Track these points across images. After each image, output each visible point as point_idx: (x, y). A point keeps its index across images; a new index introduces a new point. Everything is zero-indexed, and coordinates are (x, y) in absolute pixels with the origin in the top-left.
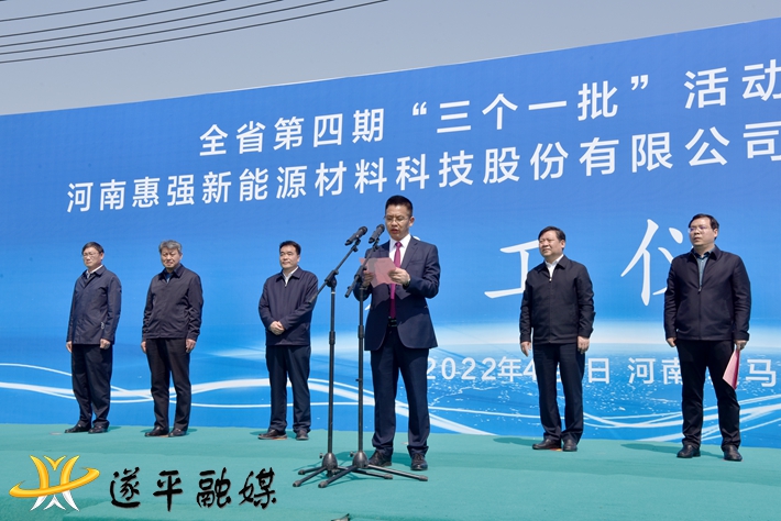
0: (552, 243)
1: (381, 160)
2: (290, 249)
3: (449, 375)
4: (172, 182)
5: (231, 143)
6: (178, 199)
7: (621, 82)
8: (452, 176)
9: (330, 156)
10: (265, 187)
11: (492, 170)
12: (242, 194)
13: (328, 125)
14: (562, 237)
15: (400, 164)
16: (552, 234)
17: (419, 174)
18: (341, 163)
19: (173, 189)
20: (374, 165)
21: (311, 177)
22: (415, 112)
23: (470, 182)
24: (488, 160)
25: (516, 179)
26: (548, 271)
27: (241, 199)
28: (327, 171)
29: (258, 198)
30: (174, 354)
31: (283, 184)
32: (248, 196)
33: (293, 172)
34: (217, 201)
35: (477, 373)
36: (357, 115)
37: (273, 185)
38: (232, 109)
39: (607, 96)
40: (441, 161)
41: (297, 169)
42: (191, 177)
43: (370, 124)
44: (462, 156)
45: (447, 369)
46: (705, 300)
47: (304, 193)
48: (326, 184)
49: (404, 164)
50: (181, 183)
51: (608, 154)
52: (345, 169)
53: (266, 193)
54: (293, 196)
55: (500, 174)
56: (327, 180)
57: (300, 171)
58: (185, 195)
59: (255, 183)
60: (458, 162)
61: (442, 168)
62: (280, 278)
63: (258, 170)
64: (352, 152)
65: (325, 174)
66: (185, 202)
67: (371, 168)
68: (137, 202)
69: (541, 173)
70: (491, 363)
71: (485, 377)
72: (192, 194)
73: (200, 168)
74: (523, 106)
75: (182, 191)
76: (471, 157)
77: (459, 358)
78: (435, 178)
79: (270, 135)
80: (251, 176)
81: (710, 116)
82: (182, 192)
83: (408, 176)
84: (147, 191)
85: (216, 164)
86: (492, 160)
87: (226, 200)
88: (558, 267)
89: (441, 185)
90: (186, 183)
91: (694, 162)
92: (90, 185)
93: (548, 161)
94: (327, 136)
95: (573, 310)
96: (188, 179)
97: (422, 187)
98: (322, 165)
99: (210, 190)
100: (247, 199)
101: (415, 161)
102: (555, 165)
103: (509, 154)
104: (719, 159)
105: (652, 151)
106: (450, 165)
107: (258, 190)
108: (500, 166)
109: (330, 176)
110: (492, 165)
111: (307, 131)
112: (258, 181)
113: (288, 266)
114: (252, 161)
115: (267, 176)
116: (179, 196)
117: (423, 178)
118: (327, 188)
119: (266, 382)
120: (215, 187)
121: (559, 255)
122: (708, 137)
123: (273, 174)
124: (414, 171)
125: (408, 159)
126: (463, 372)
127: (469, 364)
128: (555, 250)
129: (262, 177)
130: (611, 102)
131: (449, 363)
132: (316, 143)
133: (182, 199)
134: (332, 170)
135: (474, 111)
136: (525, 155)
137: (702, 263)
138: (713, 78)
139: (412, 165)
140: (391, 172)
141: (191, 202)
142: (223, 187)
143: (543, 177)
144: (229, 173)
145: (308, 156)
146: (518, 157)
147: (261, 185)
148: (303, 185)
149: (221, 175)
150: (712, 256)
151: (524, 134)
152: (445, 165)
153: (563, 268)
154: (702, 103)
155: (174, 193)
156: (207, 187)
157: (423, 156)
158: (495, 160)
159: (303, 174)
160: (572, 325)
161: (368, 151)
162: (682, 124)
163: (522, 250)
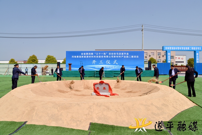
5: (83, 54)
7: (106, 53)
9: (90, 55)
13: (90, 54)
22: (95, 53)
23: (98, 57)
27: (84, 57)
37: (86, 57)
38: (83, 52)
43: (92, 54)
64: (91, 55)
73: (81, 55)
75: (80, 57)
79: (86, 54)
81: (110, 55)
84: (78, 57)
85: (82, 55)
91: (109, 57)
93: (102, 57)
105: (107, 57)
108: (100, 57)
111: (88, 54)
114: (85, 55)
118: (90, 57)
120: (82, 57)
135: (98, 54)
138: (110, 53)
140: (94, 57)
145: (88, 55)
148: (88, 57)
151: (101, 55)
161: (92, 55)
162: (109, 55)
163: (101, 61)
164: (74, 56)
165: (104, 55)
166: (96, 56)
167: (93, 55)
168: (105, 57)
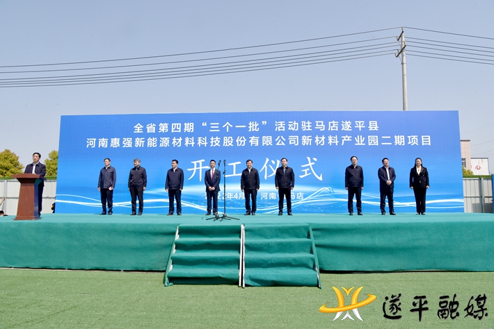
0: (251, 164)
1: (193, 137)
2: (175, 162)
4: (125, 140)
5: (145, 129)
7: (259, 122)
8: (214, 143)
9: (177, 135)
10: (156, 143)
11: (225, 143)
12: (148, 145)
13: (176, 127)
16: (250, 162)
18: (180, 137)
21: (171, 141)
22: (203, 125)
23: (219, 145)
25: (232, 145)
26: (248, 171)
28: (176, 139)
29: (153, 146)
31: (162, 143)
33: (165, 139)
34: (140, 146)
35: (221, 197)
36: (185, 124)
37: (158, 143)
38: (145, 119)
39: (256, 125)
40: (211, 139)
42: (131, 139)
43: (189, 127)
44: (217, 138)
46: (285, 178)
47: (168, 146)
49: (200, 139)
50: (127, 140)
51: (256, 140)
52: (182, 139)
53: (156, 145)
54: (165, 146)
55: (228, 144)
56: (176, 142)
57: (167, 139)
59: (153, 142)
60: (216, 140)
61: (211, 141)
62: (172, 170)
63: (153, 138)
64: (184, 135)
66: (129, 146)
67: (190, 140)
68: (112, 146)
69: (239, 144)
72: (131, 144)
73: (134, 136)
74: (234, 126)
75: (128, 143)
76: (220, 139)
78: (209, 144)
79: (157, 128)
80: (151, 140)
81: (281, 133)
83: (201, 143)
84: (115, 142)
85: (139, 135)
86: (225, 140)
87: (142, 146)
88: (252, 170)
89: (211, 146)
90: (129, 141)
91: (278, 144)
92: (95, 139)
93: (241, 141)
94: (176, 129)
97: (205, 146)
100: (150, 146)
101: (203, 138)
102: (243, 143)
103: (230, 139)
104: (283, 144)
105: (267, 141)
106: (213, 140)
107: (154, 144)
108: (228, 142)
111: (170, 127)
113: (174, 167)
114: (152, 135)
117: (206, 143)
118: (176, 145)
120: (139, 142)
122: (280, 138)
123: (159, 139)
124: (203, 141)
128: (251, 166)
129: (155, 140)
130: (257, 127)
132: (173, 131)
133: (127, 145)
134: (178, 140)
135: (220, 126)
136: (235, 139)
137: (284, 170)
138: (282, 124)
140: (196, 141)
141: (131, 146)
142: (142, 142)
144: (144, 138)
145: (170, 135)
146: (233, 140)
148: (168, 143)
149: (141, 139)
150: (287, 168)
151: (234, 133)
154: (279, 130)
155: (125, 143)
156: (137, 142)
157: (206, 137)
160: (255, 184)
161: (189, 135)
162: (275, 135)
163: (234, 164)
164: (98, 137)
165: (248, 134)
166: (209, 141)
167: (195, 135)
168: (254, 141)
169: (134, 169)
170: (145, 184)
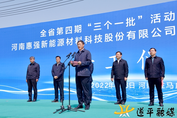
0: (119, 55)
1: (81, 37)
2: (58, 58)
3: (97, 87)
4: (35, 43)
5: (47, 34)
6: (36, 47)
7: (136, 18)
8: (97, 40)
9: (69, 36)
10: (55, 44)
11: (106, 39)
12: (50, 45)
14: (121, 54)
15: (85, 38)
16: (119, 53)
17: (90, 40)
18: (72, 38)
19: (35, 45)
20: (79, 38)
21: (65, 41)
22: (89, 25)
23: (102, 42)
24: (106, 37)
25: (112, 41)
26: (118, 62)
27: (50, 47)
28: (69, 40)
29: (53, 46)
30: (33, 83)
31: (59, 43)
32: (51, 46)
33: (61, 40)
34: (44, 47)
35: (104, 86)
36: (75, 26)
37: (57, 43)
38: (47, 26)
39: (133, 21)
40: (95, 37)
41: (62, 39)
42: (39, 42)
43: (78, 29)
44: (100, 36)
45: (97, 85)
47: (64, 45)
48: (69, 43)
49: (86, 38)
50: (36, 43)
51: (133, 34)
52: (73, 39)
53: (55, 45)
54: (61, 46)
55: (109, 40)
56: (69, 42)
57: (63, 40)
58: (38, 46)
59: (53, 43)
60: (99, 37)
61: (95, 39)
62: (56, 65)
63: (53, 40)
64: (74, 35)
65: (68, 40)
66: (38, 48)
67: (79, 39)
68: (27, 48)
69: (118, 39)
70: (107, 84)
71: (105, 87)
72: (39, 46)
73: (41, 40)
74: (113, 24)
76: (102, 36)
77: (99, 83)
78: (93, 41)
79: (56, 32)
80: (52, 41)
81: (157, 25)
82: (37, 45)
83: (87, 40)
84: (29, 45)
85: (44, 39)
86: (106, 36)
87: (46, 47)
88: (120, 61)
89: (95, 42)
90: (38, 43)
91: (153, 36)
92: (17, 44)
93: (119, 36)
94: (69, 32)
95: (123, 71)
96: (38, 42)
97: (91, 43)
98: (68, 38)
99: (43, 45)
100: (51, 47)
101: (89, 37)
102: (121, 37)
103: (110, 35)
104: (159, 35)
105: (144, 34)
106: (97, 38)
107: (53, 44)
108: (108, 38)
109: (70, 41)
110: (106, 38)
111: (64, 31)
112: (53, 42)
113: (58, 62)
114: (52, 38)
115: (55, 41)
116: (36, 46)
117: (91, 41)
118: (69, 44)
119: (53, 89)
120: (44, 44)
121: (120, 58)
122: (156, 30)
123: (57, 41)
124: (89, 39)
125: (87, 36)
126: (100, 86)
127: (102, 84)
128: (120, 57)
129: (54, 41)
130: (134, 22)
131: (97, 84)
132: (66, 33)
133: (37, 47)
134: (70, 39)
135: (102, 25)
136: (114, 35)
137: (153, 60)
138: (157, 16)
139: (88, 38)
141: (39, 48)
142: (46, 44)
143: (118, 40)
144: (47, 41)
145: (64, 36)
146: (112, 36)
147: (54, 43)
148: (63, 43)
149: (45, 41)
150: (155, 58)
151: (114, 30)
152: (96, 38)
153: (121, 61)
154: (155, 22)
155: (35, 46)
156: (42, 44)
157: (91, 36)
158: (107, 36)
159: (63, 41)
160: (123, 74)
162: (150, 27)
166: (93, 38)
167: (83, 34)
168: (131, 35)
169: (31, 64)
170: (38, 76)
